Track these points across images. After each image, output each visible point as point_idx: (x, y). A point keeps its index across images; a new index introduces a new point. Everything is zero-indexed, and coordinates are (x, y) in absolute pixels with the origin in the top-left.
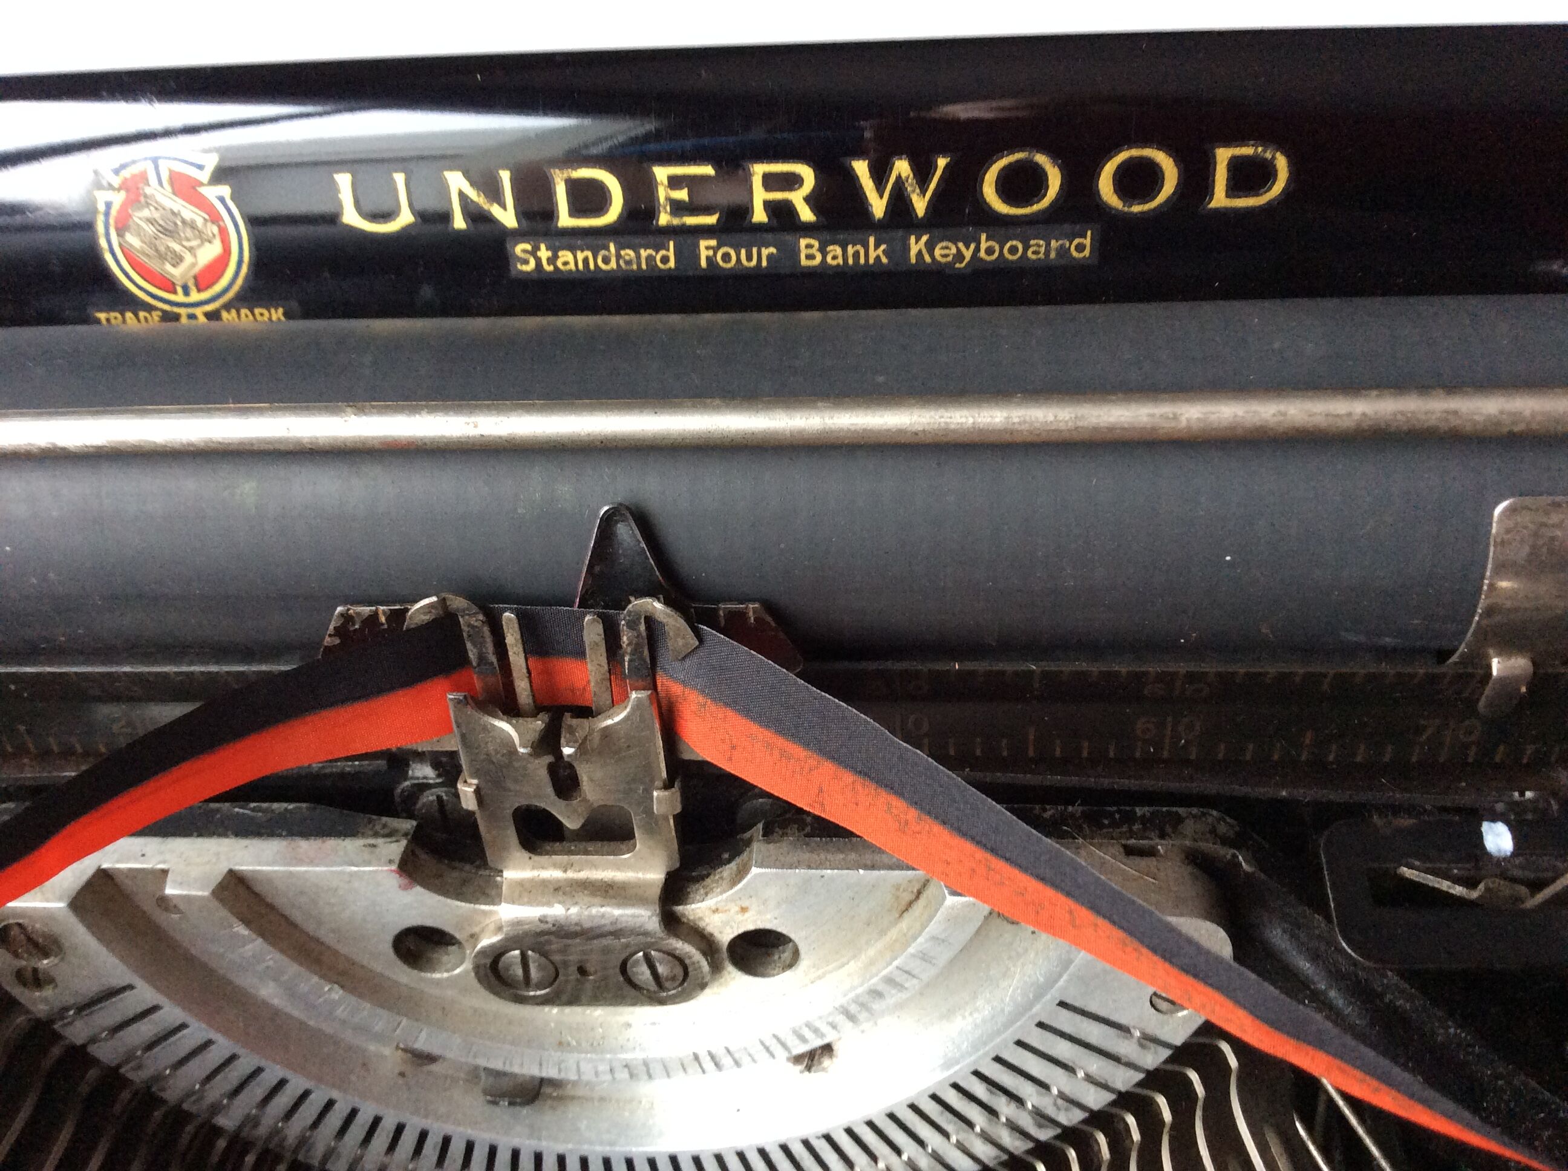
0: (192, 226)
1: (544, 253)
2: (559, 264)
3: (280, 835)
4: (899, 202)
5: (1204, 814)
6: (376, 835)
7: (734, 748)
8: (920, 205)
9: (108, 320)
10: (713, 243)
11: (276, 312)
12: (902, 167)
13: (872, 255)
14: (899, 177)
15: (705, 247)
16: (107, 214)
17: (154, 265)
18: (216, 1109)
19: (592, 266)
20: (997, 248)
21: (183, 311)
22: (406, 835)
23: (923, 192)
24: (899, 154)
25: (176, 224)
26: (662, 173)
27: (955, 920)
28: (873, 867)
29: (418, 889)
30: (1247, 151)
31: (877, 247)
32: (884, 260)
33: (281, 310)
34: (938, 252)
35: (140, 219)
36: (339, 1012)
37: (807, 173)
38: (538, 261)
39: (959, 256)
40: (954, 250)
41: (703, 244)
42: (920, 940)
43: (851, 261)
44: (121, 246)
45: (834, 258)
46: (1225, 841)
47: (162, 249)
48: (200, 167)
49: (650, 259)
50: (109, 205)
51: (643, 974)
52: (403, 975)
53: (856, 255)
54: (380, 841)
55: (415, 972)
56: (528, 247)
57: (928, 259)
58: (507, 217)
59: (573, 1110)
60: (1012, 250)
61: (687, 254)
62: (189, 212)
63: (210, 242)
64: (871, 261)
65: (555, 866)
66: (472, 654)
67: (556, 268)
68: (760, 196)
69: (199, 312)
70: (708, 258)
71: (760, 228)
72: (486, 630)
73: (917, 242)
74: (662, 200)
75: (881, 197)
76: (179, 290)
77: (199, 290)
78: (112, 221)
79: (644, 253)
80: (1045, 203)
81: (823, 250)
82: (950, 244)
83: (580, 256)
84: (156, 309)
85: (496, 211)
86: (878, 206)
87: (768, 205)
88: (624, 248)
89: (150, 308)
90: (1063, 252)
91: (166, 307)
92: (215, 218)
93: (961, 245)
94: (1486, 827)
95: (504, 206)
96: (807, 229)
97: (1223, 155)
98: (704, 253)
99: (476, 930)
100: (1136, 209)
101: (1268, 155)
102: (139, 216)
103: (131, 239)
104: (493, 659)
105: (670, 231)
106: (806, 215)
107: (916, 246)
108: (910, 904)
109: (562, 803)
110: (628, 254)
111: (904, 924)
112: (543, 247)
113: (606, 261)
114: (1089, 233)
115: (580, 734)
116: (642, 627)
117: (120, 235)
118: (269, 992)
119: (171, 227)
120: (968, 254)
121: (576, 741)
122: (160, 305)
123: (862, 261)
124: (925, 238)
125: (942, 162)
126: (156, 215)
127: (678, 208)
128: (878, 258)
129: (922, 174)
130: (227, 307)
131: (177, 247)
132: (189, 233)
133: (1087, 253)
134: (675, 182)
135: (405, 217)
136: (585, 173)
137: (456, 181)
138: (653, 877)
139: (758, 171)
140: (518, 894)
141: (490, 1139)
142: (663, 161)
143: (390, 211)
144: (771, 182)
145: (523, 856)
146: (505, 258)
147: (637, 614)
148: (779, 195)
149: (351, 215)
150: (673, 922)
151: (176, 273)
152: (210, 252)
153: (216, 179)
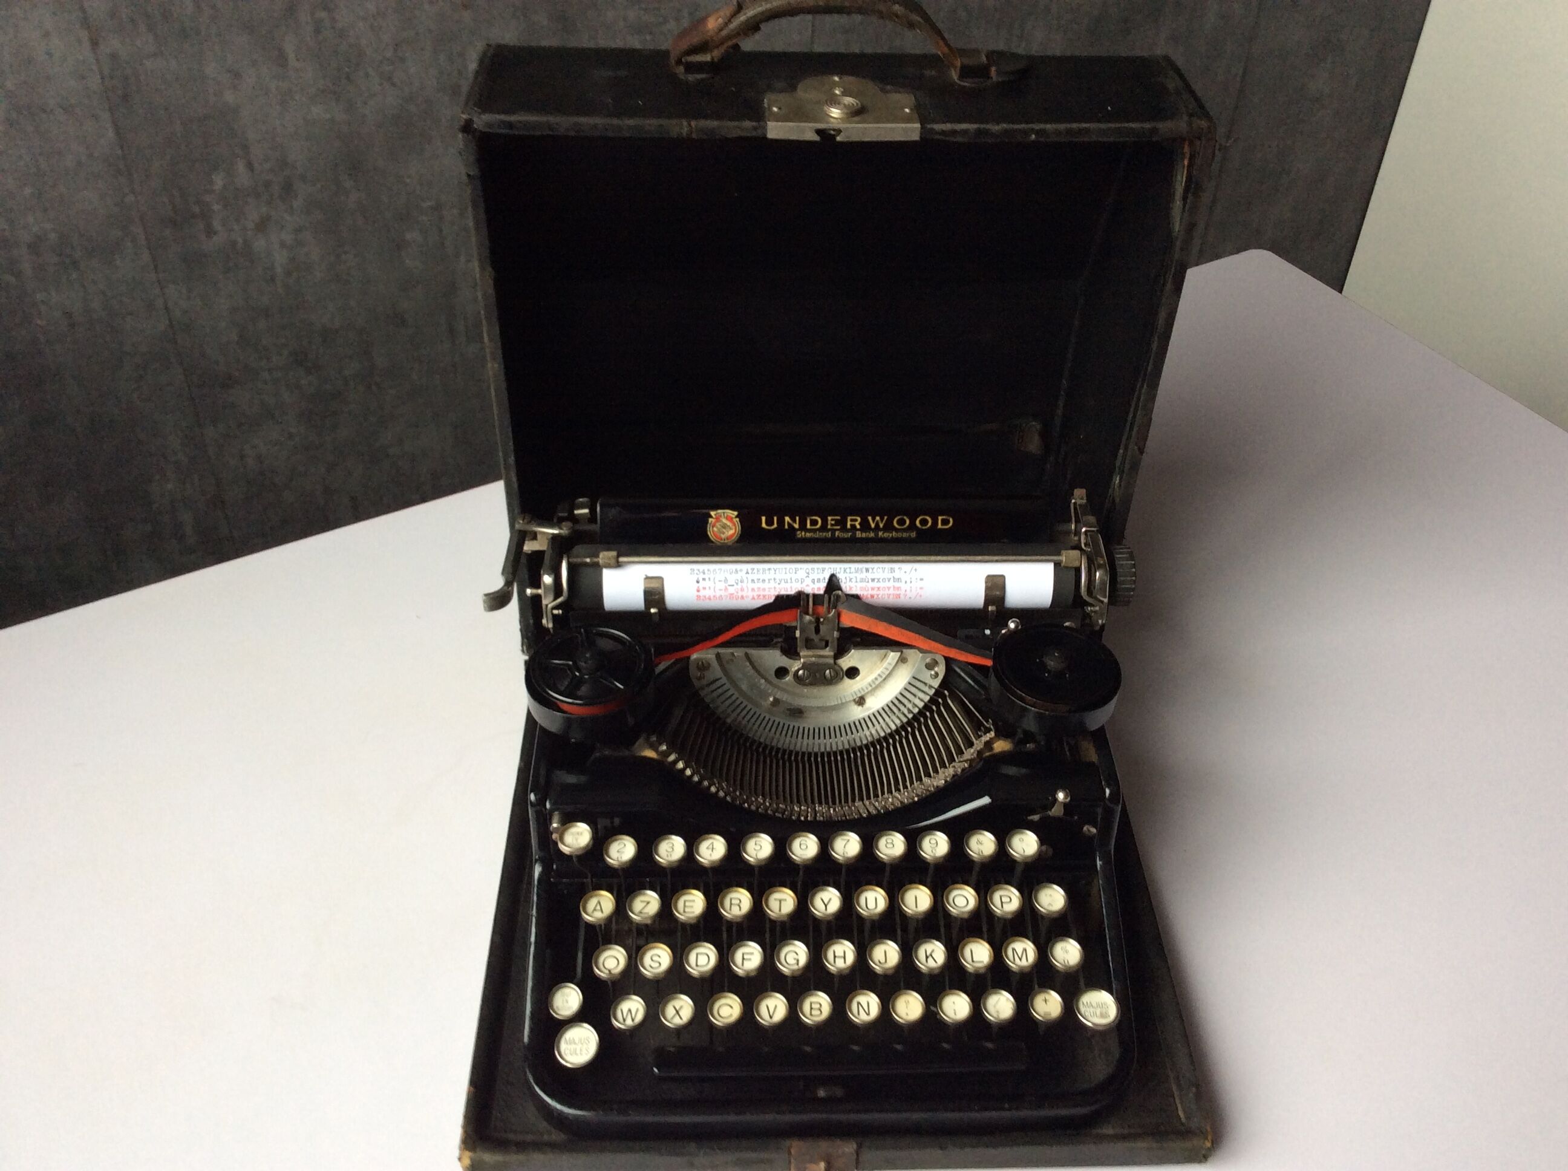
0: (729, 526)
1: (803, 534)
2: (806, 535)
4: (877, 525)
7: (853, 620)
8: (881, 525)
10: (839, 532)
12: (878, 518)
14: (877, 520)
15: (837, 533)
16: (711, 524)
17: (718, 534)
19: (813, 537)
20: (897, 534)
21: (723, 541)
23: (882, 523)
24: (877, 515)
25: (725, 526)
26: (829, 518)
28: (877, 649)
29: (784, 657)
30: (944, 517)
31: (872, 534)
34: (885, 535)
37: (859, 519)
39: (889, 536)
43: (867, 537)
44: (713, 531)
45: (863, 536)
47: (721, 531)
48: (733, 514)
49: (825, 536)
50: (711, 522)
51: (828, 678)
52: (775, 681)
53: (868, 535)
55: (779, 680)
56: (800, 531)
57: (882, 536)
58: (796, 526)
60: (900, 535)
61: (833, 534)
62: (729, 523)
63: (732, 529)
64: (871, 536)
65: (812, 651)
66: (802, 603)
67: (805, 537)
68: (849, 523)
69: (727, 541)
70: (837, 535)
71: (849, 529)
72: (806, 599)
74: (829, 523)
75: (874, 524)
78: (711, 526)
79: (824, 533)
80: (906, 526)
81: (861, 534)
82: (887, 534)
83: (812, 534)
85: (794, 525)
86: (873, 526)
87: (851, 525)
90: (910, 536)
91: (719, 540)
92: (735, 525)
93: (889, 534)
95: (796, 524)
96: (858, 530)
97: (940, 518)
99: (793, 668)
100: (924, 528)
101: (948, 518)
102: (718, 524)
103: (715, 529)
104: (806, 604)
105: (830, 530)
106: (858, 527)
107: (880, 534)
108: (883, 659)
109: (816, 636)
110: (821, 534)
112: (803, 532)
114: (915, 532)
116: (836, 599)
117: (713, 528)
120: (891, 536)
122: (717, 543)
124: (882, 532)
125: (886, 518)
127: (832, 525)
128: (873, 536)
129: (882, 519)
131: (724, 530)
133: (914, 536)
134: (832, 520)
135: (775, 525)
136: (814, 518)
137: (787, 519)
138: (832, 654)
139: (849, 518)
140: (805, 657)
141: (789, 723)
142: (830, 516)
143: (773, 524)
144: (852, 520)
145: (805, 649)
146: (795, 535)
147: (835, 594)
148: (853, 523)
149: (764, 525)
150: (835, 663)
151: (723, 536)
152: (731, 532)
153: (737, 517)
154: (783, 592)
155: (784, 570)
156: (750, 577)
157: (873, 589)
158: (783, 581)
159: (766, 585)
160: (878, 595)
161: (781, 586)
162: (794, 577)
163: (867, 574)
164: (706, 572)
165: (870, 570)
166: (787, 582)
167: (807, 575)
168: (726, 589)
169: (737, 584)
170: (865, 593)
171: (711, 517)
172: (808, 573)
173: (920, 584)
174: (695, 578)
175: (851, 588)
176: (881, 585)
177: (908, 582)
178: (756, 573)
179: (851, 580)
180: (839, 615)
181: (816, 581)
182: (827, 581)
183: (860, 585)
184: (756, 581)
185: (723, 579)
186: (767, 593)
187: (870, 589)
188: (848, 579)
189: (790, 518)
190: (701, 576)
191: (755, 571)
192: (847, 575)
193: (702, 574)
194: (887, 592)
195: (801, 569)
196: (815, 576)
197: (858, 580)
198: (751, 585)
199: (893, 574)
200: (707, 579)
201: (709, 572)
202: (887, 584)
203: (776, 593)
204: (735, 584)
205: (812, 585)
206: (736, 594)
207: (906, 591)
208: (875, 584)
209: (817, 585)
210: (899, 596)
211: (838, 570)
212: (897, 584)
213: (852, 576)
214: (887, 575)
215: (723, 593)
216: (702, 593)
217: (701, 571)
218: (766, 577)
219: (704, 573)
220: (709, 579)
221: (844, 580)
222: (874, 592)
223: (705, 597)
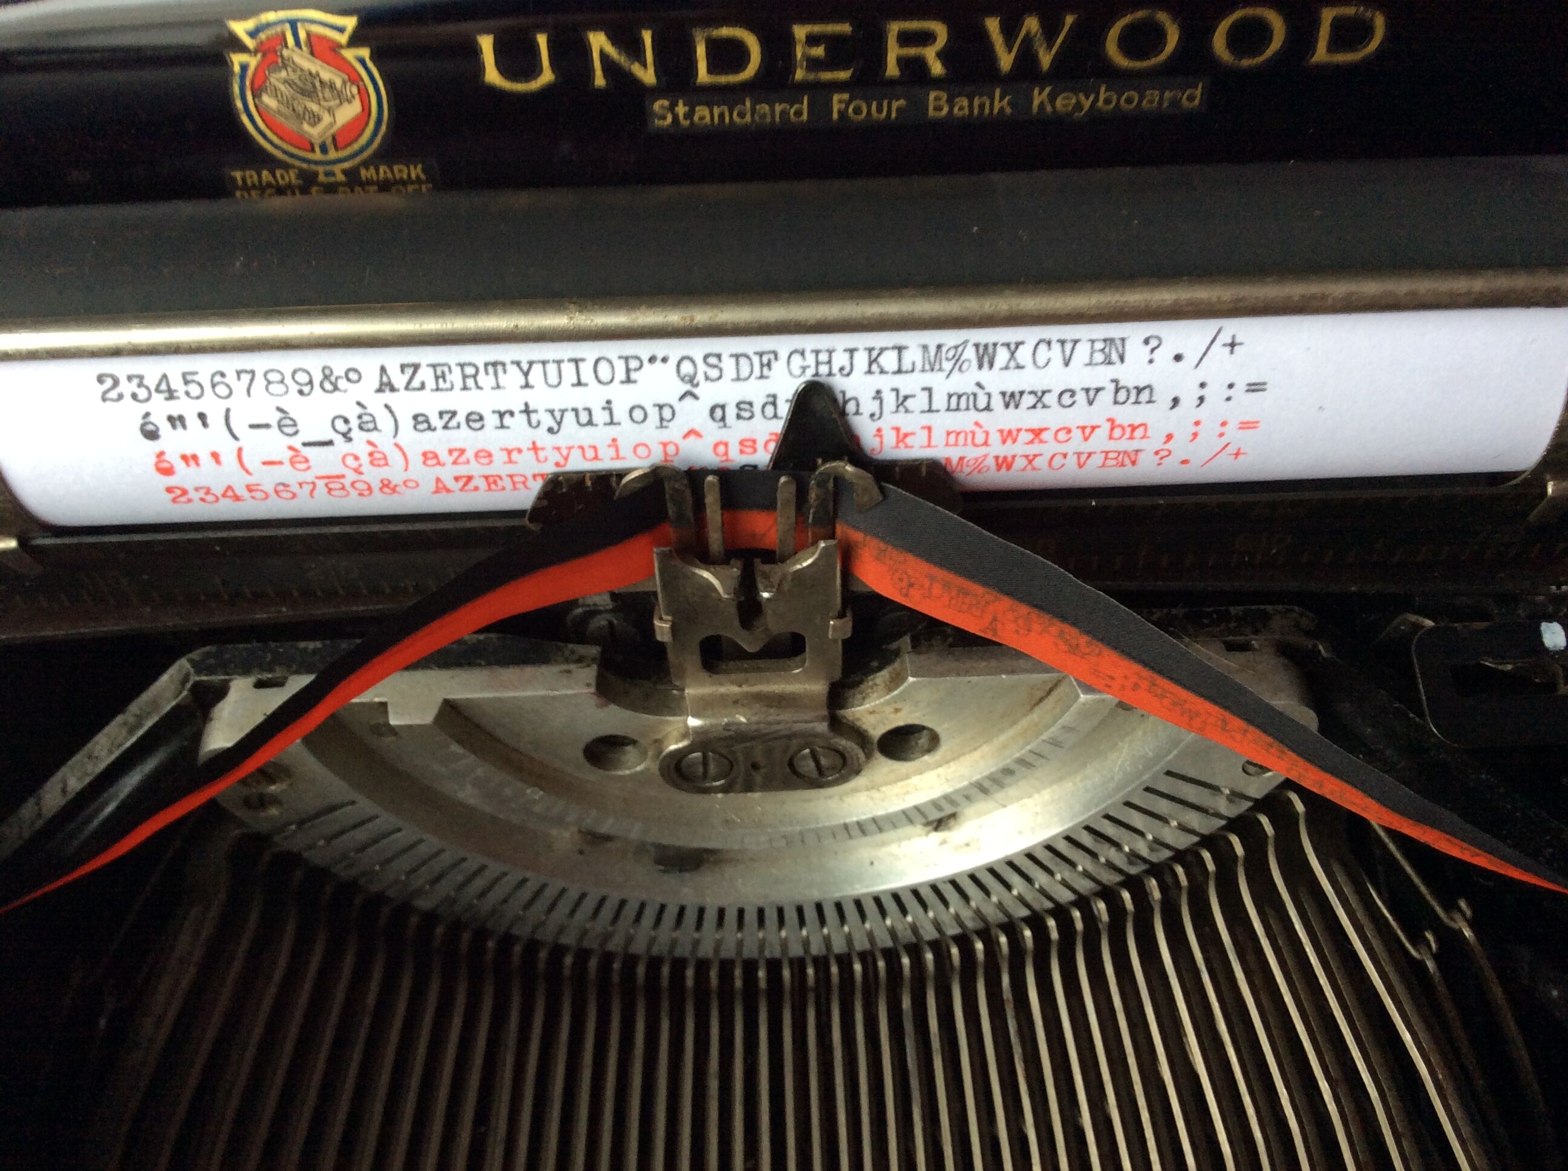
0: (332, 86)
1: (681, 109)
2: (696, 118)
3: (480, 665)
4: (1026, 58)
5: (1288, 611)
6: (567, 661)
7: (911, 585)
8: (1046, 59)
9: (244, 180)
10: (846, 96)
11: (415, 168)
12: (1032, 24)
13: (997, 106)
14: (1028, 33)
15: (838, 101)
16: (243, 77)
17: (291, 125)
18: (419, 892)
19: (727, 120)
20: (1115, 98)
21: (321, 169)
22: (594, 660)
23: (1050, 47)
24: (1028, 11)
25: (314, 86)
26: (800, 32)
27: (1086, 712)
28: (1013, 672)
29: (613, 707)
31: (1002, 99)
32: (1008, 111)
33: (419, 167)
34: (1059, 102)
35: (277, 80)
36: (538, 809)
37: (940, 30)
38: (675, 118)
39: (1078, 106)
40: (1074, 101)
41: (836, 98)
42: (1053, 729)
43: (976, 111)
44: (256, 106)
45: (961, 109)
46: (1308, 634)
47: (300, 109)
48: (341, 30)
49: (783, 113)
50: (244, 68)
51: (808, 766)
52: (591, 775)
53: (982, 107)
54: (572, 667)
55: (601, 771)
56: (666, 103)
57: (1049, 108)
58: (647, 75)
59: (729, 871)
60: (1128, 100)
61: (820, 108)
62: (328, 74)
63: (349, 102)
64: (996, 111)
65: (733, 683)
66: (671, 511)
67: (692, 124)
68: (893, 52)
69: (337, 169)
70: (839, 112)
71: (892, 82)
72: (688, 493)
73: (1040, 94)
74: (799, 55)
75: (1010, 51)
76: (317, 149)
77: (336, 149)
78: (248, 83)
79: (778, 108)
80: (1162, 57)
81: (950, 102)
82: (1071, 95)
83: (716, 111)
84: (293, 167)
85: (636, 69)
86: (1006, 60)
87: (902, 61)
88: (761, 102)
89: (286, 167)
90: (1175, 103)
91: (305, 166)
92: (354, 78)
93: (1082, 96)
94: (1544, 626)
95: (644, 65)
96: (937, 83)
97: (1329, 12)
98: (836, 107)
99: (659, 736)
100: (1246, 62)
101: (1368, 15)
102: (277, 78)
103: (268, 100)
104: (690, 514)
105: (805, 87)
106: (937, 68)
107: (1039, 98)
108: (1041, 700)
109: (744, 633)
110: (765, 108)
111: (1035, 716)
112: (681, 103)
113: (741, 115)
114: (1200, 86)
115: (775, 579)
116: (831, 485)
117: (256, 95)
118: (467, 794)
119: (309, 87)
120: (1087, 104)
121: (773, 587)
122: (297, 163)
123: (987, 111)
124: (1048, 90)
125: (1069, 20)
126: (293, 77)
127: (814, 64)
128: (1002, 109)
129: (1050, 31)
130: (366, 164)
131: (314, 107)
132: (328, 93)
133: (1197, 102)
134: (812, 40)
135: (547, 76)
136: (725, 32)
137: (598, 41)
138: (818, 688)
139: (894, 28)
140: (702, 707)
141: (660, 899)
142: (803, 20)
143: (532, 70)
144: (906, 39)
145: (704, 675)
146: (642, 114)
147: (826, 475)
148: (912, 51)
149: (492, 75)
150: (836, 723)
151: (314, 132)
152: (349, 112)
153: (355, 40)
154: (577, 464)
155: (568, 369)
156: (406, 404)
157: (1008, 436)
158: (570, 417)
159: (491, 438)
160: (1030, 459)
161: (560, 440)
162: (623, 397)
163: (985, 376)
164: (177, 383)
165: (1002, 356)
166: (590, 423)
167: (687, 387)
168: (296, 458)
169: (347, 436)
170: (972, 453)
171: (237, 45)
172: (691, 380)
173: (1248, 406)
174: (131, 414)
175: (902, 437)
176: (1052, 417)
177: (1188, 400)
178: (431, 383)
179: (902, 401)
180: (847, 554)
181: (731, 412)
182: (784, 409)
183: (943, 422)
184: (435, 421)
185: (274, 418)
186: (499, 466)
187: (995, 438)
188: (890, 399)
189: (615, 39)
190: (160, 409)
191: (425, 375)
192: (885, 383)
193: (158, 398)
194: (1076, 443)
195: (652, 360)
196: (728, 392)
197: (940, 402)
198: (414, 441)
199: (1116, 371)
200: (193, 421)
201: (194, 390)
202: (1080, 414)
203: (550, 469)
204: (338, 439)
205: (712, 432)
206: (351, 476)
207: (1169, 437)
208: (1023, 418)
209: (737, 431)
210: (1133, 457)
211: (840, 359)
212: (1127, 414)
213: (908, 384)
214: (1079, 376)
215: (286, 474)
216: (185, 476)
217: (151, 381)
218: (484, 401)
219: (171, 395)
220: (202, 417)
221: (869, 406)
222: (1019, 448)
223: (208, 491)
